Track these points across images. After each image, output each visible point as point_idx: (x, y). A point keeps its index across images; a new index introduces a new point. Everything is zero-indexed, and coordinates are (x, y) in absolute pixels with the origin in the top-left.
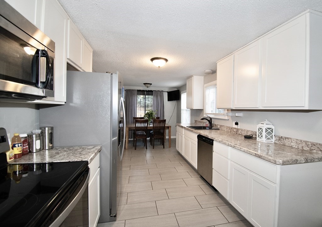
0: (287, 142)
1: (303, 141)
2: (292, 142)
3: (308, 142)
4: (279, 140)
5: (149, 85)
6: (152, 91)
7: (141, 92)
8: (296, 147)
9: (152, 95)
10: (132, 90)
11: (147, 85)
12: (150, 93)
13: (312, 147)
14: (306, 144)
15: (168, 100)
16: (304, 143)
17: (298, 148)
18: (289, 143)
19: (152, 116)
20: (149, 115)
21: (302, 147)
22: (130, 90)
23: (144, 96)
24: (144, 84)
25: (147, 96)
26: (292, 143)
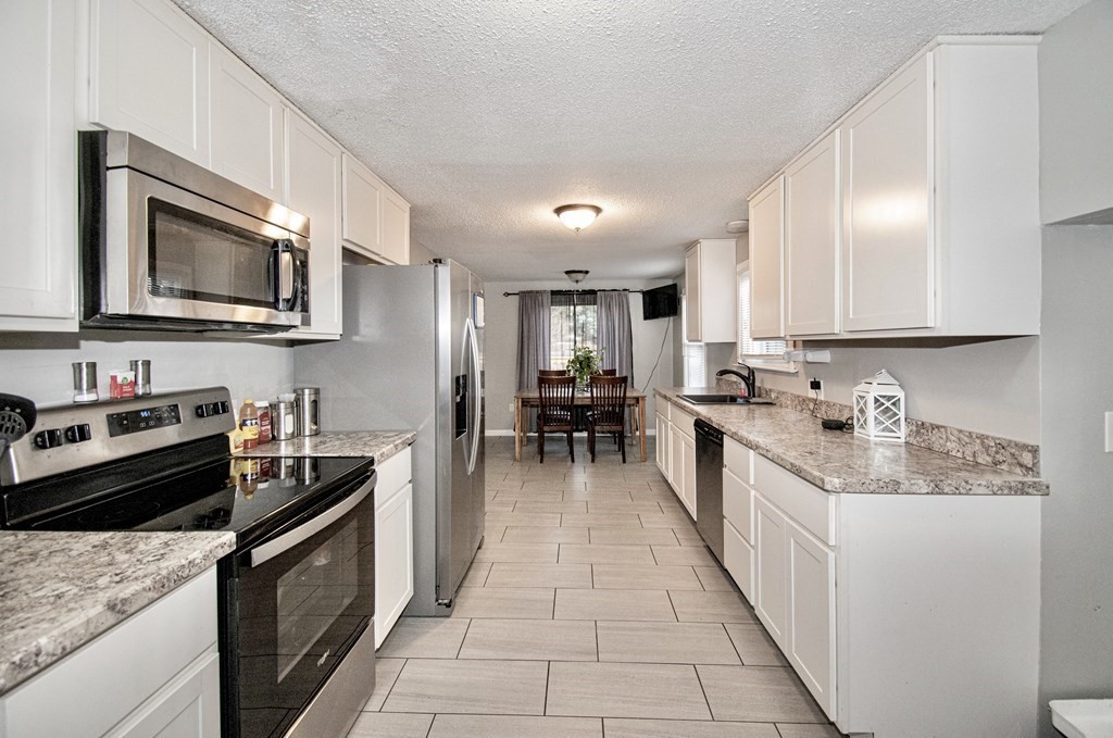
0: (935, 439)
1: (974, 436)
2: (947, 438)
3: (987, 437)
4: (918, 432)
5: (580, 276)
6: (593, 292)
7: (563, 298)
8: (959, 455)
9: (595, 304)
10: (537, 292)
11: (573, 275)
12: (589, 297)
13: (997, 453)
14: (983, 443)
15: (646, 318)
16: (978, 441)
17: (964, 458)
18: (941, 441)
19: (589, 366)
20: (583, 362)
21: (974, 456)
22: (531, 292)
23: (572, 308)
24: (567, 272)
25: (579, 308)
26: (948, 444)
